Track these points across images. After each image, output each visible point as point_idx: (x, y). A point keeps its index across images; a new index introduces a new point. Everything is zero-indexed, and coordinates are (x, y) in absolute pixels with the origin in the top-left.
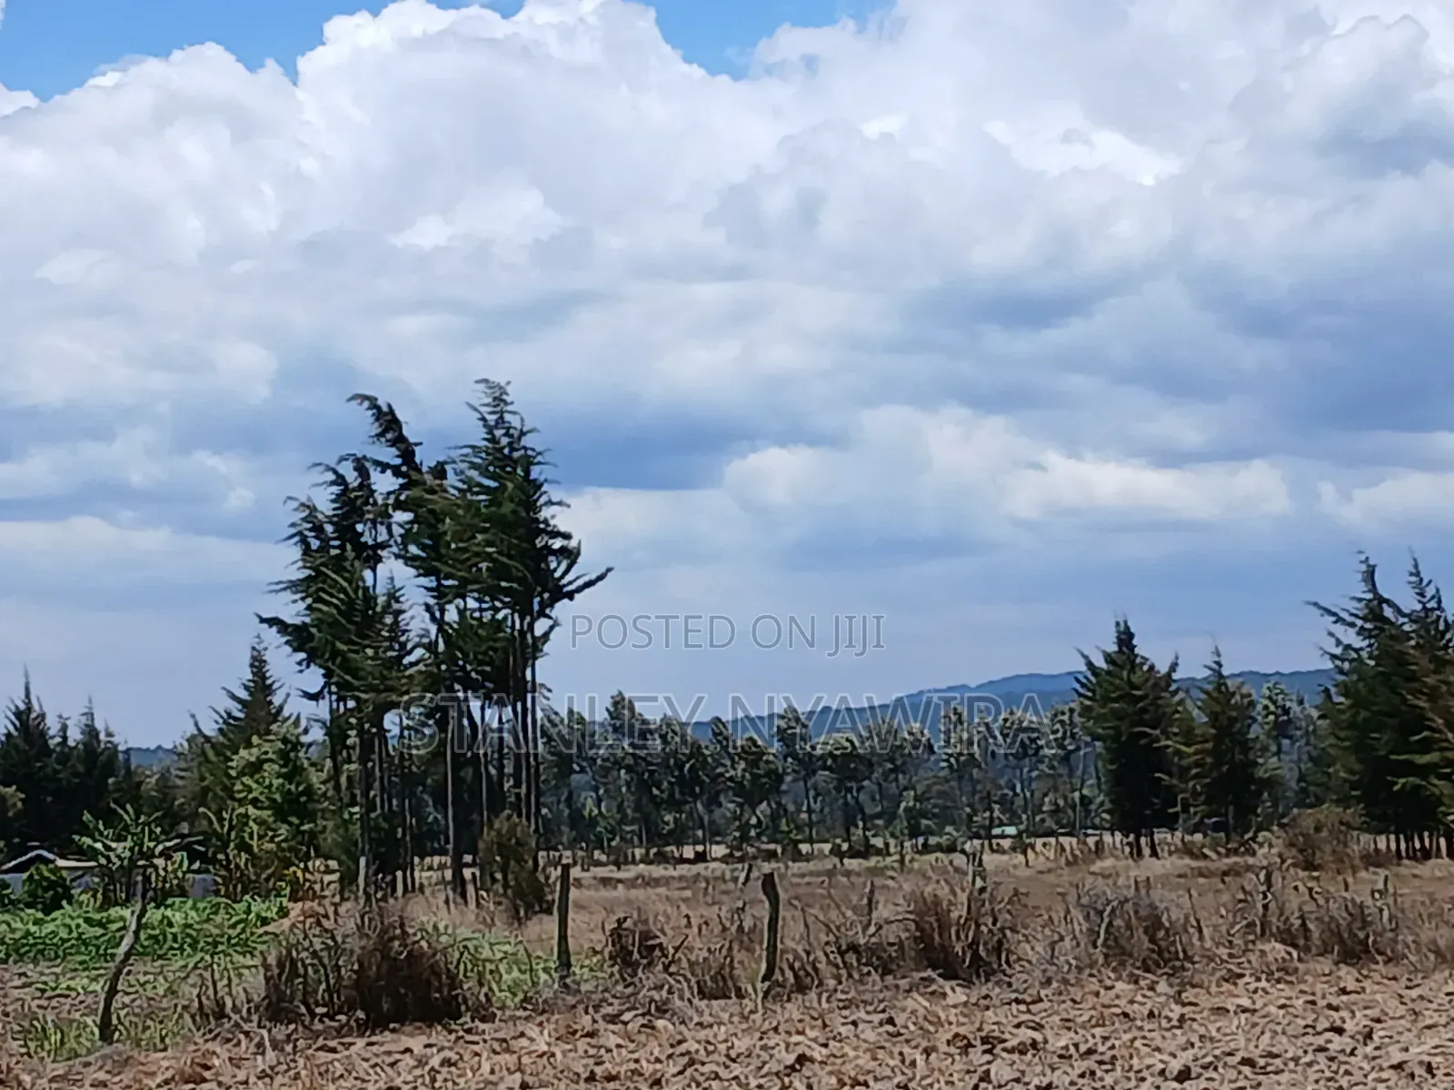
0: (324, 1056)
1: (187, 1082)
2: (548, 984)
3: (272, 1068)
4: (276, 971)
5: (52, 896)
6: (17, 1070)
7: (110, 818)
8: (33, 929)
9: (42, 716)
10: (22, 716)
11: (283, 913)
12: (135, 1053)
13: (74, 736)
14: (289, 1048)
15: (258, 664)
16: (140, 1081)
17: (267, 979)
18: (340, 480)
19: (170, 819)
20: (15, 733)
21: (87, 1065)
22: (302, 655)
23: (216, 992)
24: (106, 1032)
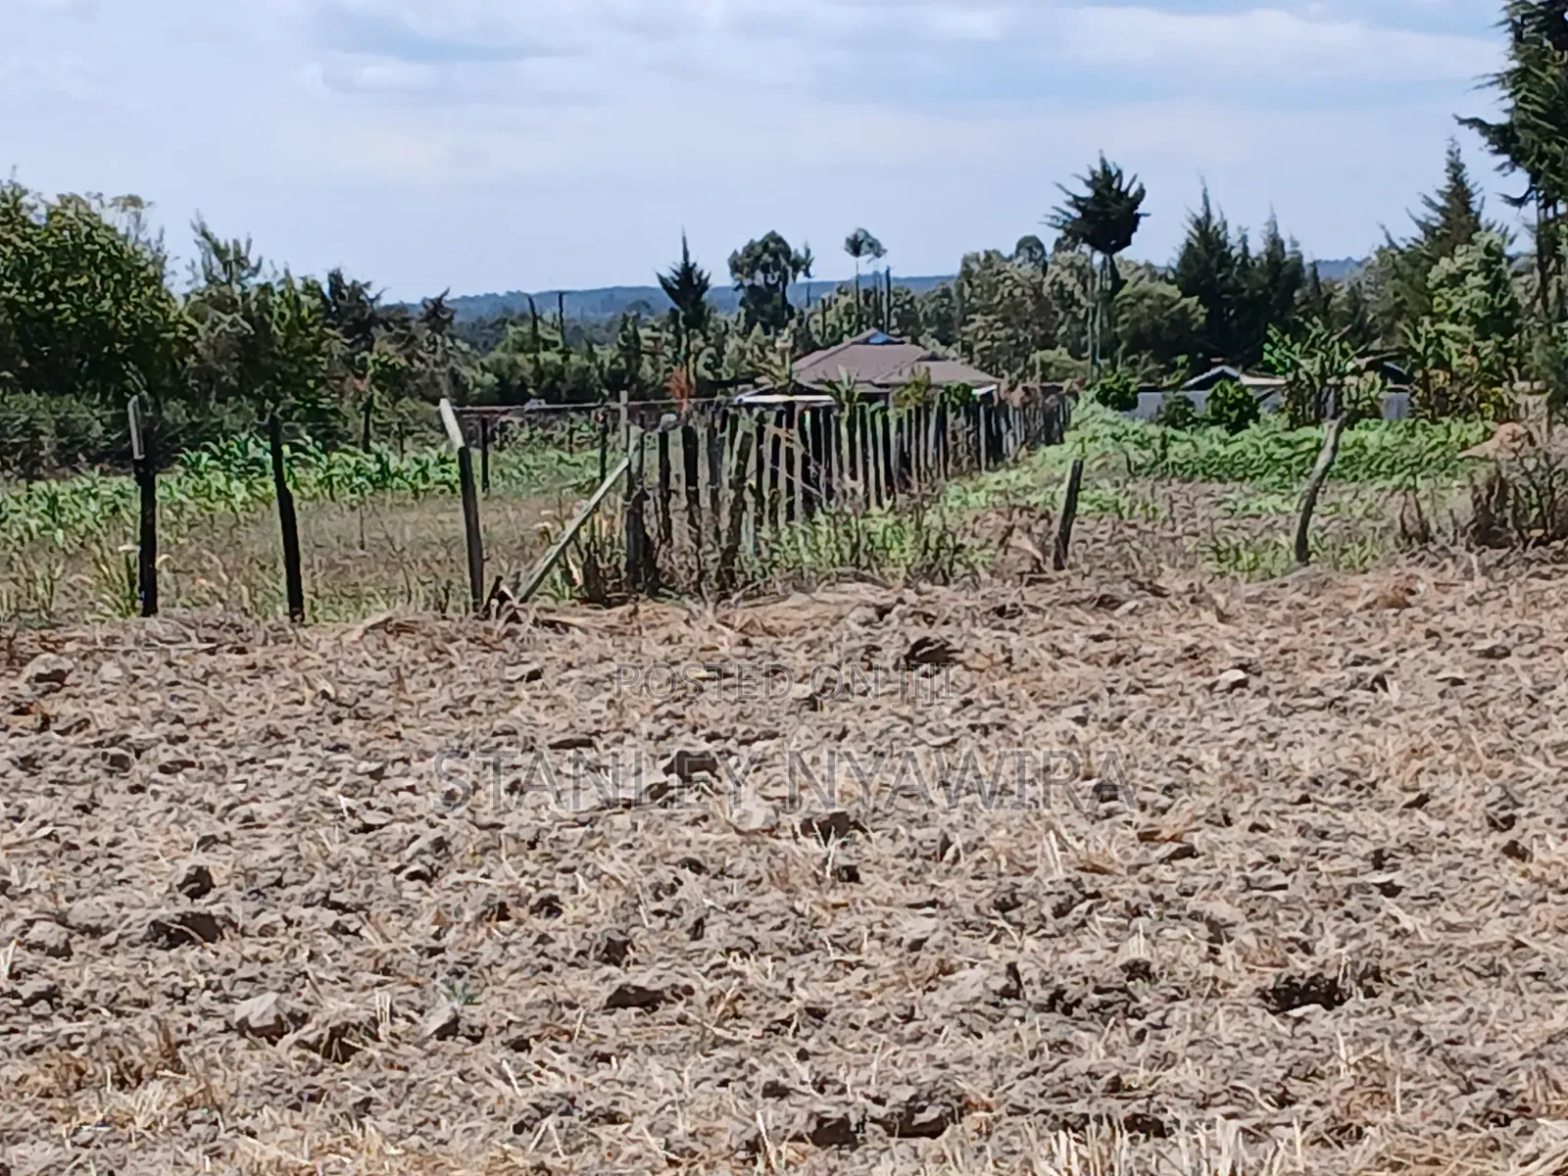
0: (1537, 584)
1: (1391, 606)
3: (1481, 594)
4: (1485, 493)
5: (1239, 414)
6: (1209, 588)
7: (1298, 332)
8: (1219, 447)
9: (1225, 225)
10: (1202, 225)
11: (1488, 435)
12: (1334, 576)
13: (1257, 247)
14: (1500, 574)
15: (1456, 169)
16: (1339, 605)
17: (1475, 502)
19: (1361, 334)
20: (1195, 243)
21: (1284, 586)
22: (1506, 158)
23: (1420, 514)
24: (1302, 551)
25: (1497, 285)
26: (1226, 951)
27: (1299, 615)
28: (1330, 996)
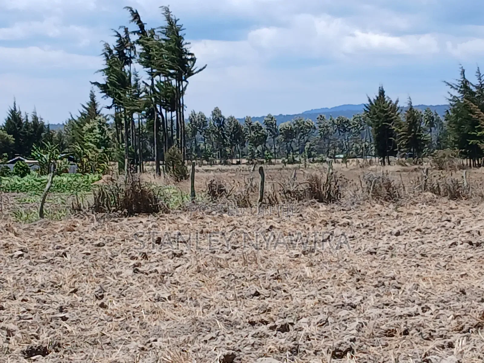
0: (113, 224)
1: (69, 231)
2: (188, 201)
3: (96, 227)
4: (98, 196)
5: (24, 172)
6: (12, 226)
7: (43, 147)
8: (17, 182)
9: (20, 113)
10: (13, 112)
11: (100, 178)
12: (51, 222)
13: (30, 120)
14: (102, 221)
15: (92, 97)
16: (53, 231)
17: (95, 199)
18: (119, 35)
19: (62, 147)
20: (11, 118)
21: (35, 225)
22: (105, 94)
23: (78, 202)
24: (42, 215)
25: (103, 132)
26: (12, 339)
27: (40, 234)
28: (44, 352)
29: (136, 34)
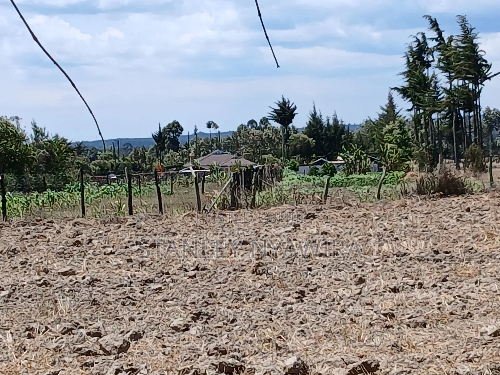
9: (321, 116)
13: (331, 122)
15: (391, 99)
18: (418, 40)
20: (312, 122)
29: (434, 40)
